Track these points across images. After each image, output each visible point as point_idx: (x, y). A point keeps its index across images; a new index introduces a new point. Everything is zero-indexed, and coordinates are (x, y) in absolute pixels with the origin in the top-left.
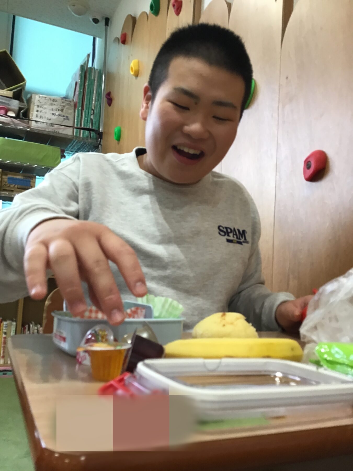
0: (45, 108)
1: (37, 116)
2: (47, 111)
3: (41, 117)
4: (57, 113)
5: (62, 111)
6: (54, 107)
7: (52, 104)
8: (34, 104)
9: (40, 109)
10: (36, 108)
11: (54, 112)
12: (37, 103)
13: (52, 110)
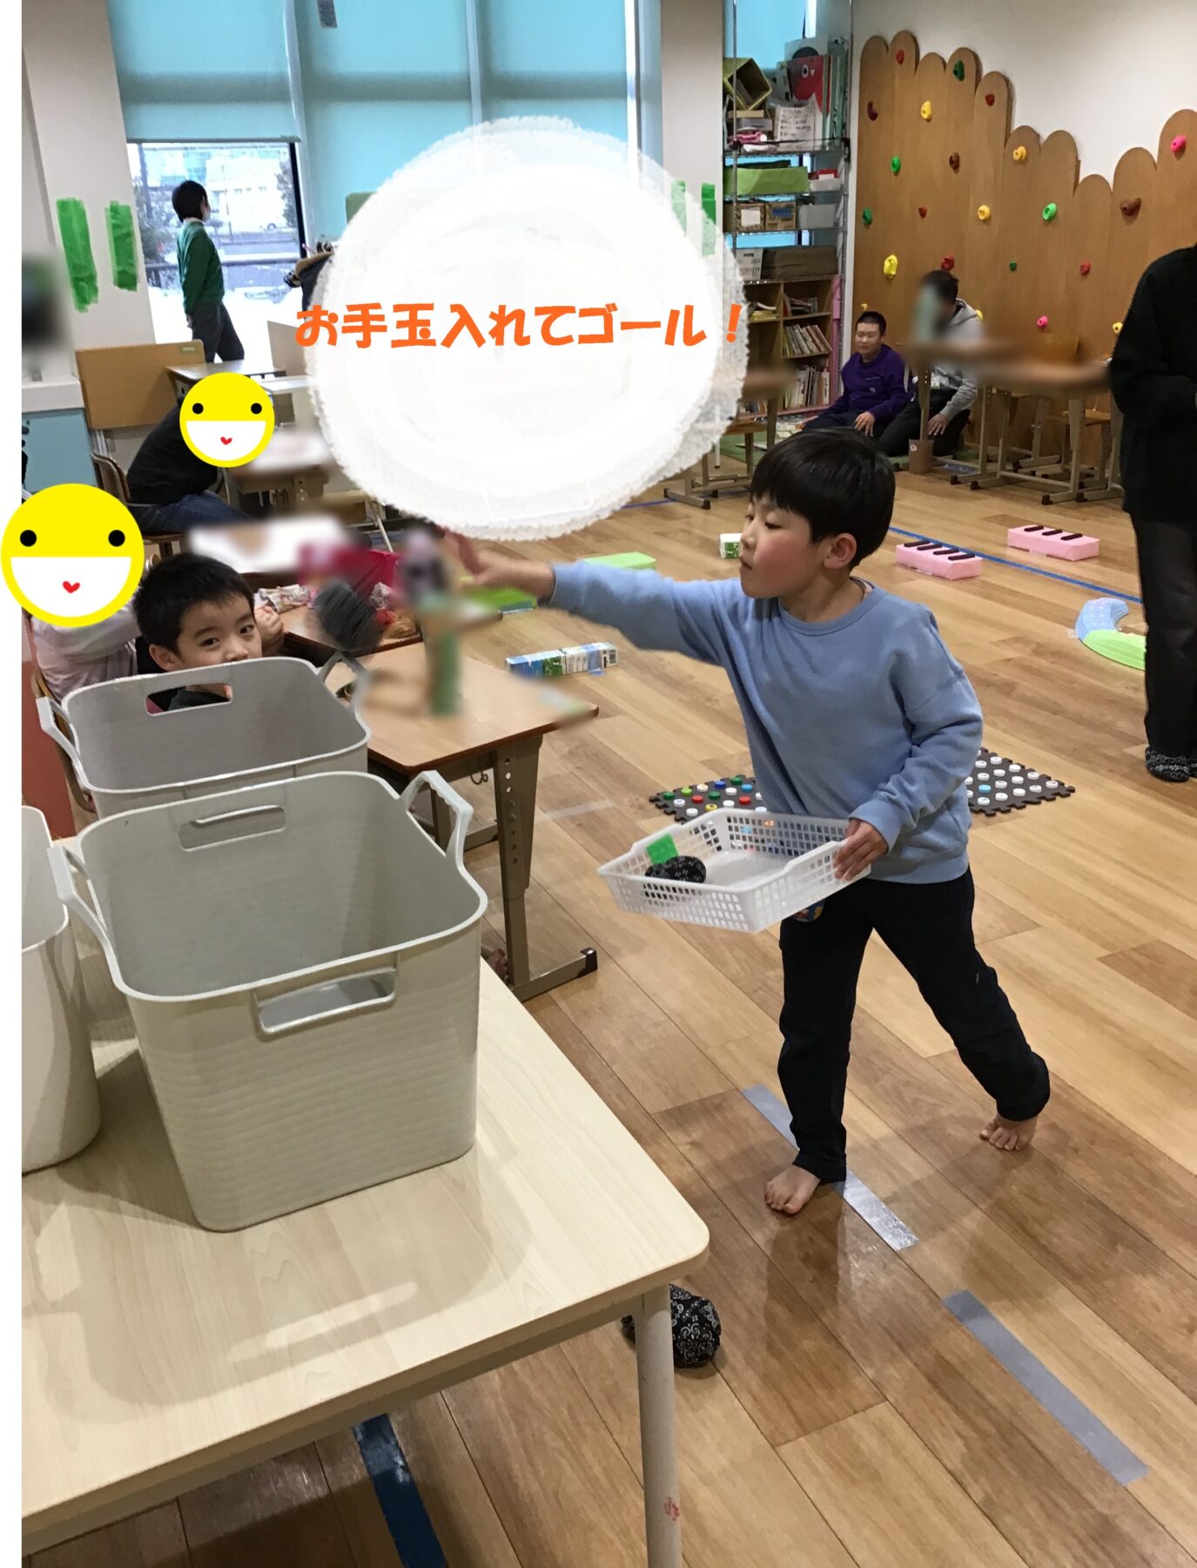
0: (789, 123)
1: (781, 134)
2: (792, 125)
3: (786, 134)
4: (801, 125)
5: (805, 122)
6: (798, 120)
7: (796, 117)
8: (778, 119)
9: (784, 125)
10: (780, 124)
11: (798, 125)
12: (781, 118)
13: (797, 123)
